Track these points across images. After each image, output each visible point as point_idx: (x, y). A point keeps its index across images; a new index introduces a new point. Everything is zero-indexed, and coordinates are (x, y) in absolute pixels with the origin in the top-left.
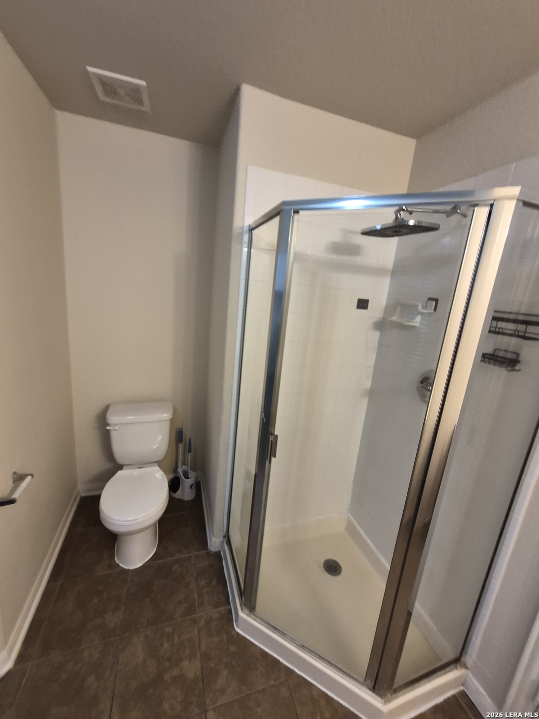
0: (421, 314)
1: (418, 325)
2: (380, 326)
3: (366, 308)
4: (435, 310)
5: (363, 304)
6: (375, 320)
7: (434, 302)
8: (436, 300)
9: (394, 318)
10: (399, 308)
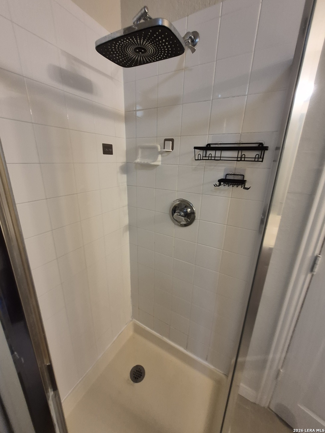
0: (161, 153)
1: (160, 163)
2: (126, 169)
3: (111, 153)
4: (172, 149)
5: (108, 149)
6: (121, 164)
7: (171, 142)
8: (172, 140)
9: (138, 160)
10: (140, 151)
